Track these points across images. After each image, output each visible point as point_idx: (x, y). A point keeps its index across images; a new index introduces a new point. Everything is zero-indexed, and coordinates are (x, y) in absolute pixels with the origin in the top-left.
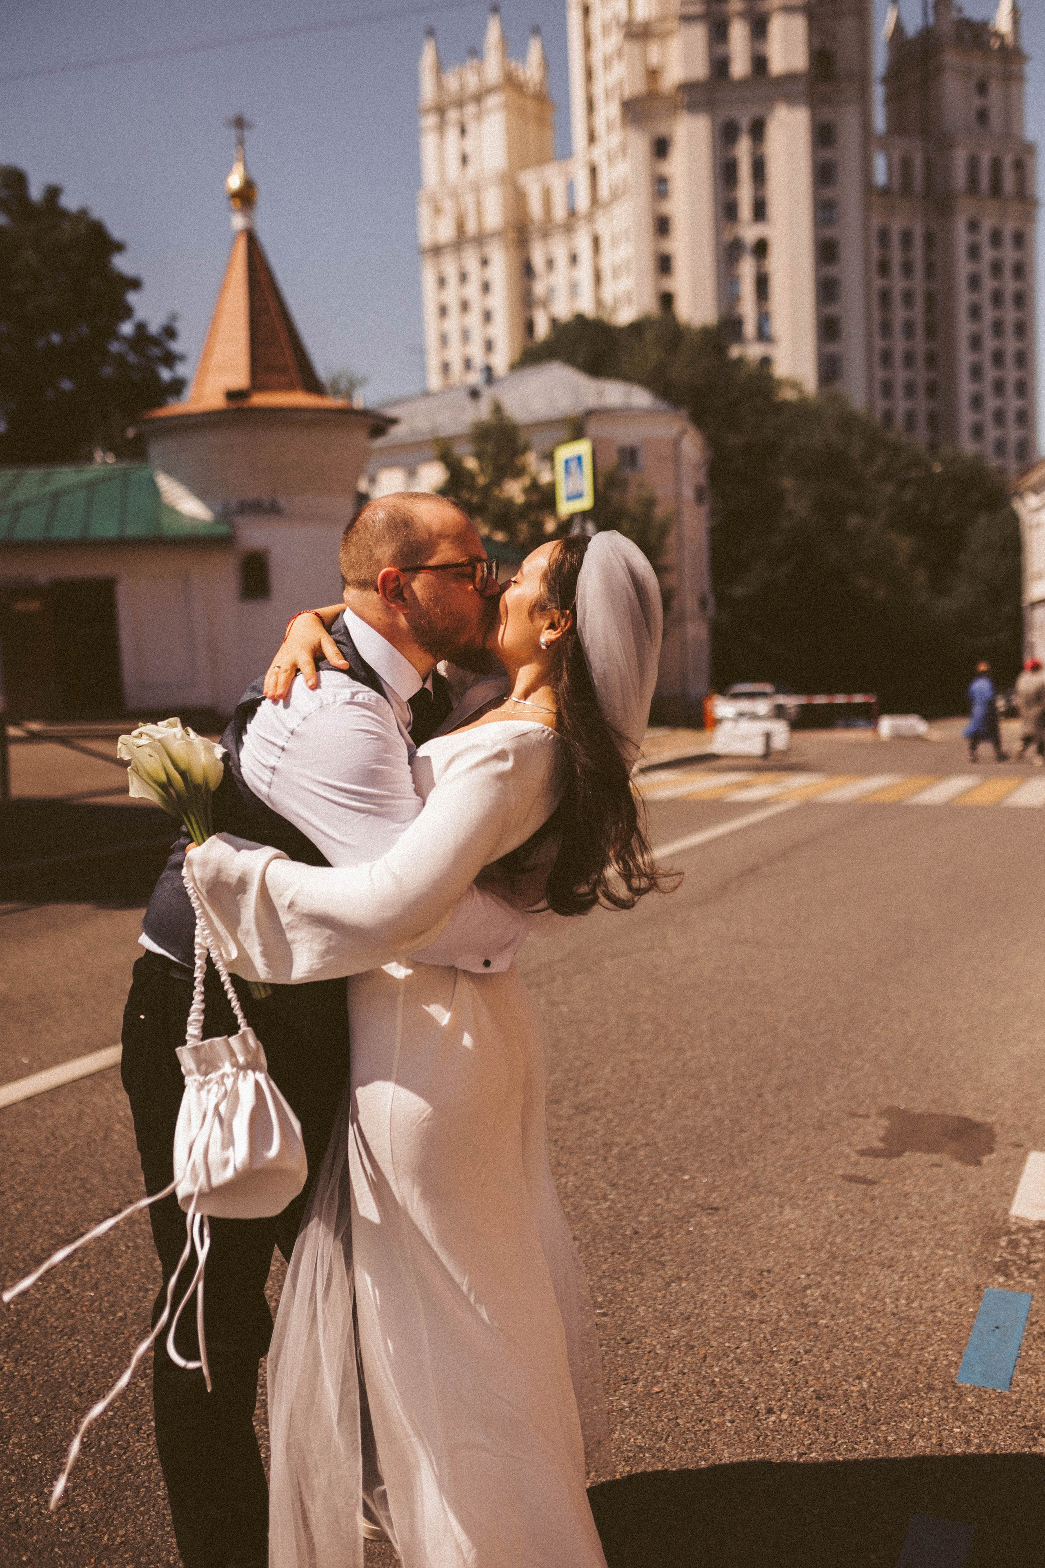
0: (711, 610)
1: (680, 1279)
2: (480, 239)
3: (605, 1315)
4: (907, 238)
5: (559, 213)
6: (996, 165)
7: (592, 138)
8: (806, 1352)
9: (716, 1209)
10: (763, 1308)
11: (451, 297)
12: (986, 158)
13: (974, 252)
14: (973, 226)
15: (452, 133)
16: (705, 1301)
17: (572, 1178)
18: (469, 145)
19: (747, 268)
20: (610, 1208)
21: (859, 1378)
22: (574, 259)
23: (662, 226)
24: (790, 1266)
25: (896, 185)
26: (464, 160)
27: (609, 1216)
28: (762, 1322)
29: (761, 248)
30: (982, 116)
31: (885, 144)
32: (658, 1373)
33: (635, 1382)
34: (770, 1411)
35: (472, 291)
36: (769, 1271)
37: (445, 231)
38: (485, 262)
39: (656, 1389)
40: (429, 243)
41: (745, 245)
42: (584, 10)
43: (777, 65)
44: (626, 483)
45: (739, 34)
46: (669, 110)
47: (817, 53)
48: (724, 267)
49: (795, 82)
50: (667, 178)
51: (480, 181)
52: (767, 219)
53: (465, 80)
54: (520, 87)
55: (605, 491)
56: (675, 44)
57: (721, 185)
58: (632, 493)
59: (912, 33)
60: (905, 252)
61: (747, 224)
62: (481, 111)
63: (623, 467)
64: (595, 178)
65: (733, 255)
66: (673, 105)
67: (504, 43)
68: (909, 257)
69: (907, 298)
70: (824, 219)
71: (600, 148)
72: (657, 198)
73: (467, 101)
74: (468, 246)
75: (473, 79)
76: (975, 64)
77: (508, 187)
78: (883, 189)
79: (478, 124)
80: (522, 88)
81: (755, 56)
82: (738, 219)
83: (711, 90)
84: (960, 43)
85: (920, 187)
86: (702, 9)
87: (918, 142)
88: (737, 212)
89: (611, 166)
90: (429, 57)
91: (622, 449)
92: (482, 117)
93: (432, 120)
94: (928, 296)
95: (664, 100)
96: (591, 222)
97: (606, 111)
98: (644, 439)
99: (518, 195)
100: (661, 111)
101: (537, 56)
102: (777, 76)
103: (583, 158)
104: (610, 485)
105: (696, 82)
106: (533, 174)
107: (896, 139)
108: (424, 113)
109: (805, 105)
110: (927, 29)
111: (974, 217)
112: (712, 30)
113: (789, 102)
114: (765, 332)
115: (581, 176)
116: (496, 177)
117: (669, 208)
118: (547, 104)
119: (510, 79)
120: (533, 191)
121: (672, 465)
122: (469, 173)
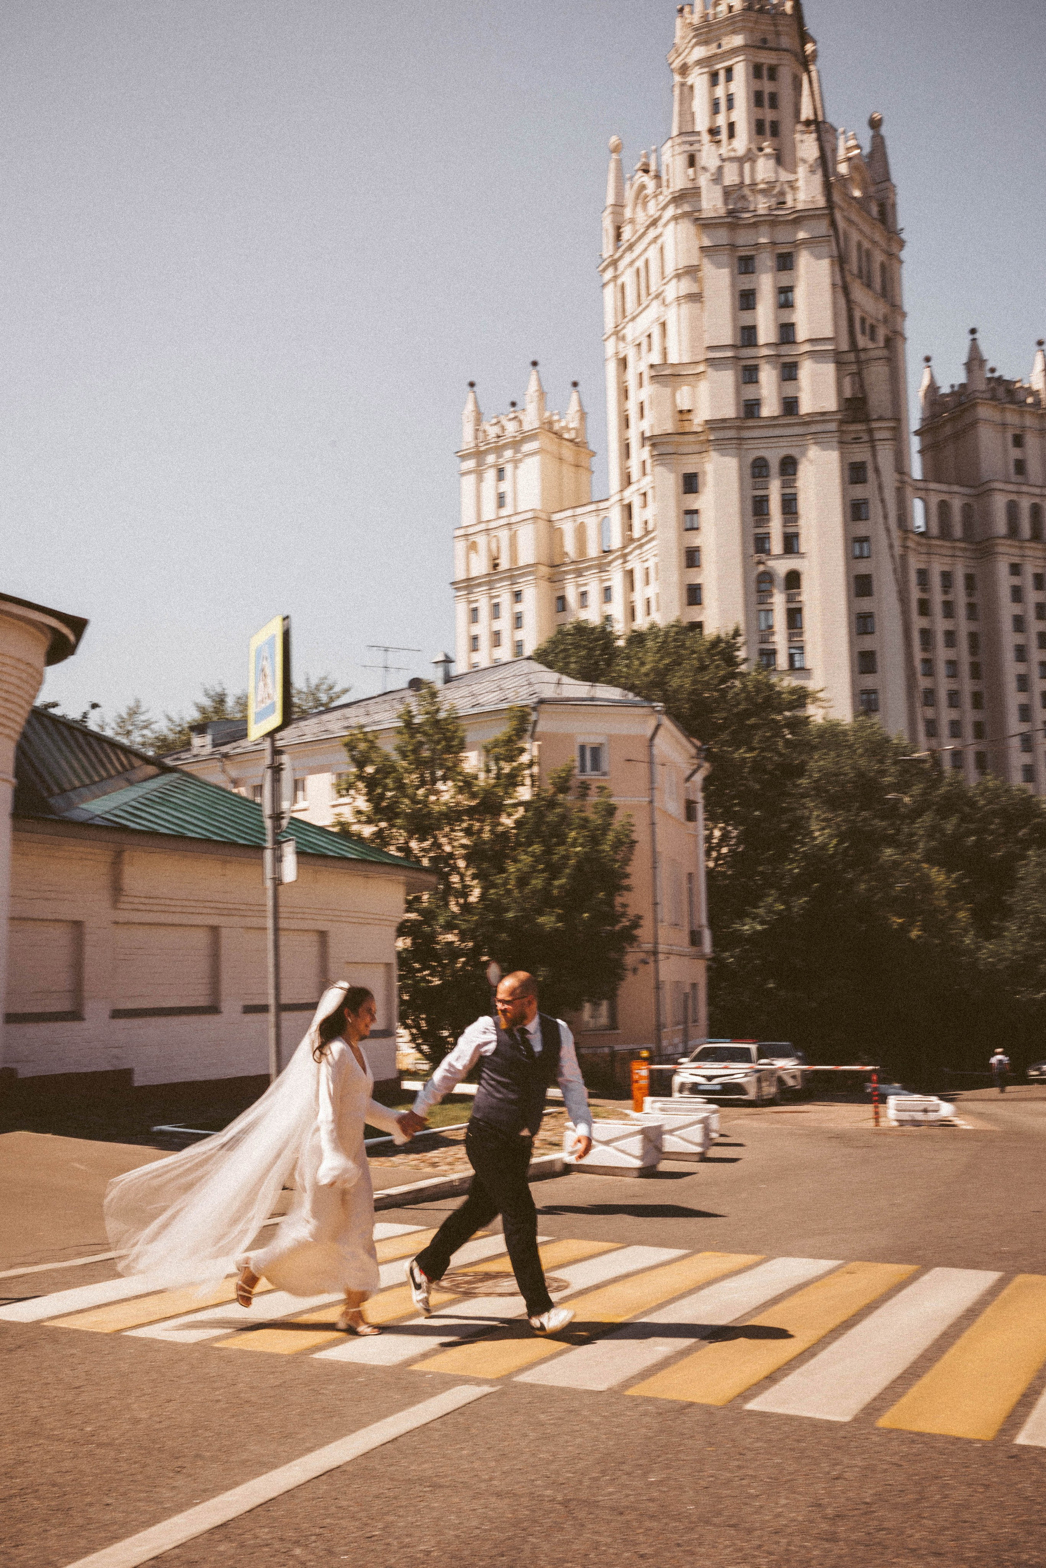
0: (707, 946)
2: (513, 575)
4: (947, 578)
5: (593, 551)
6: (1037, 511)
7: (627, 480)
11: (482, 629)
12: (1025, 504)
13: (1017, 594)
14: (1015, 570)
15: (490, 475)
18: (505, 486)
19: (779, 601)
22: (607, 593)
23: (692, 558)
25: (935, 530)
26: (501, 500)
29: (793, 580)
30: (1020, 467)
31: (922, 490)
35: (504, 624)
37: (480, 566)
38: (517, 596)
40: (463, 576)
41: (776, 577)
42: (623, 363)
43: (806, 406)
44: (585, 787)
45: (768, 376)
46: (697, 448)
47: (847, 400)
48: (754, 598)
49: (824, 421)
50: (696, 512)
51: (514, 519)
52: (798, 553)
53: (503, 429)
54: (556, 434)
55: (555, 794)
56: (703, 386)
57: (750, 519)
58: (593, 798)
59: (945, 390)
60: (946, 592)
61: (778, 557)
62: (519, 456)
63: (583, 770)
64: (630, 516)
65: (763, 586)
66: (702, 442)
67: (542, 394)
68: (949, 598)
69: (950, 638)
70: (857, 553)
71: (633, 488)
72: (687, 530)
73: (505, 447)
74: (501, 580)
75: (511, 428)
76: (1011, 418)
77: (542, 525)
78: (922, 534)
79: (516, 467)
80: (558, 435)
81: (785, 398)
82: (768, 552)
83: (739, 428)
84: (993, 398)
85: (958, 531)
86: (729, 354)
87: (956, 488)
88: (767, 546)
89: (645, 505)
90: (470, 406)
91: (582, 748)
92: (520, 460)
93: (471, 464)
94: (973, 637)
95: (691, 438)
96: (624, 556)
97: (640, 454)
98: (610, 737)
99: (553, 533)
100: (689, 449)
101: (574, 407)
102: (808, 414)
103: (617, 498)
104: (562, 786)
105: (724, 420)
106: (569, 513)
107: (933, 486)
108: (464, 458)
109: (835, 444)
110: (962, 386)
111: (1016, 560)
112: (740, 373)
113: (820, 440)
114: (797, 665)
115: (615, 516)
116: (529, 515)
117: (697, 540)
118: (583, 450)
119: (548, 426)
120: (568, 529)
121: (643, 768)
122: (504, 512)
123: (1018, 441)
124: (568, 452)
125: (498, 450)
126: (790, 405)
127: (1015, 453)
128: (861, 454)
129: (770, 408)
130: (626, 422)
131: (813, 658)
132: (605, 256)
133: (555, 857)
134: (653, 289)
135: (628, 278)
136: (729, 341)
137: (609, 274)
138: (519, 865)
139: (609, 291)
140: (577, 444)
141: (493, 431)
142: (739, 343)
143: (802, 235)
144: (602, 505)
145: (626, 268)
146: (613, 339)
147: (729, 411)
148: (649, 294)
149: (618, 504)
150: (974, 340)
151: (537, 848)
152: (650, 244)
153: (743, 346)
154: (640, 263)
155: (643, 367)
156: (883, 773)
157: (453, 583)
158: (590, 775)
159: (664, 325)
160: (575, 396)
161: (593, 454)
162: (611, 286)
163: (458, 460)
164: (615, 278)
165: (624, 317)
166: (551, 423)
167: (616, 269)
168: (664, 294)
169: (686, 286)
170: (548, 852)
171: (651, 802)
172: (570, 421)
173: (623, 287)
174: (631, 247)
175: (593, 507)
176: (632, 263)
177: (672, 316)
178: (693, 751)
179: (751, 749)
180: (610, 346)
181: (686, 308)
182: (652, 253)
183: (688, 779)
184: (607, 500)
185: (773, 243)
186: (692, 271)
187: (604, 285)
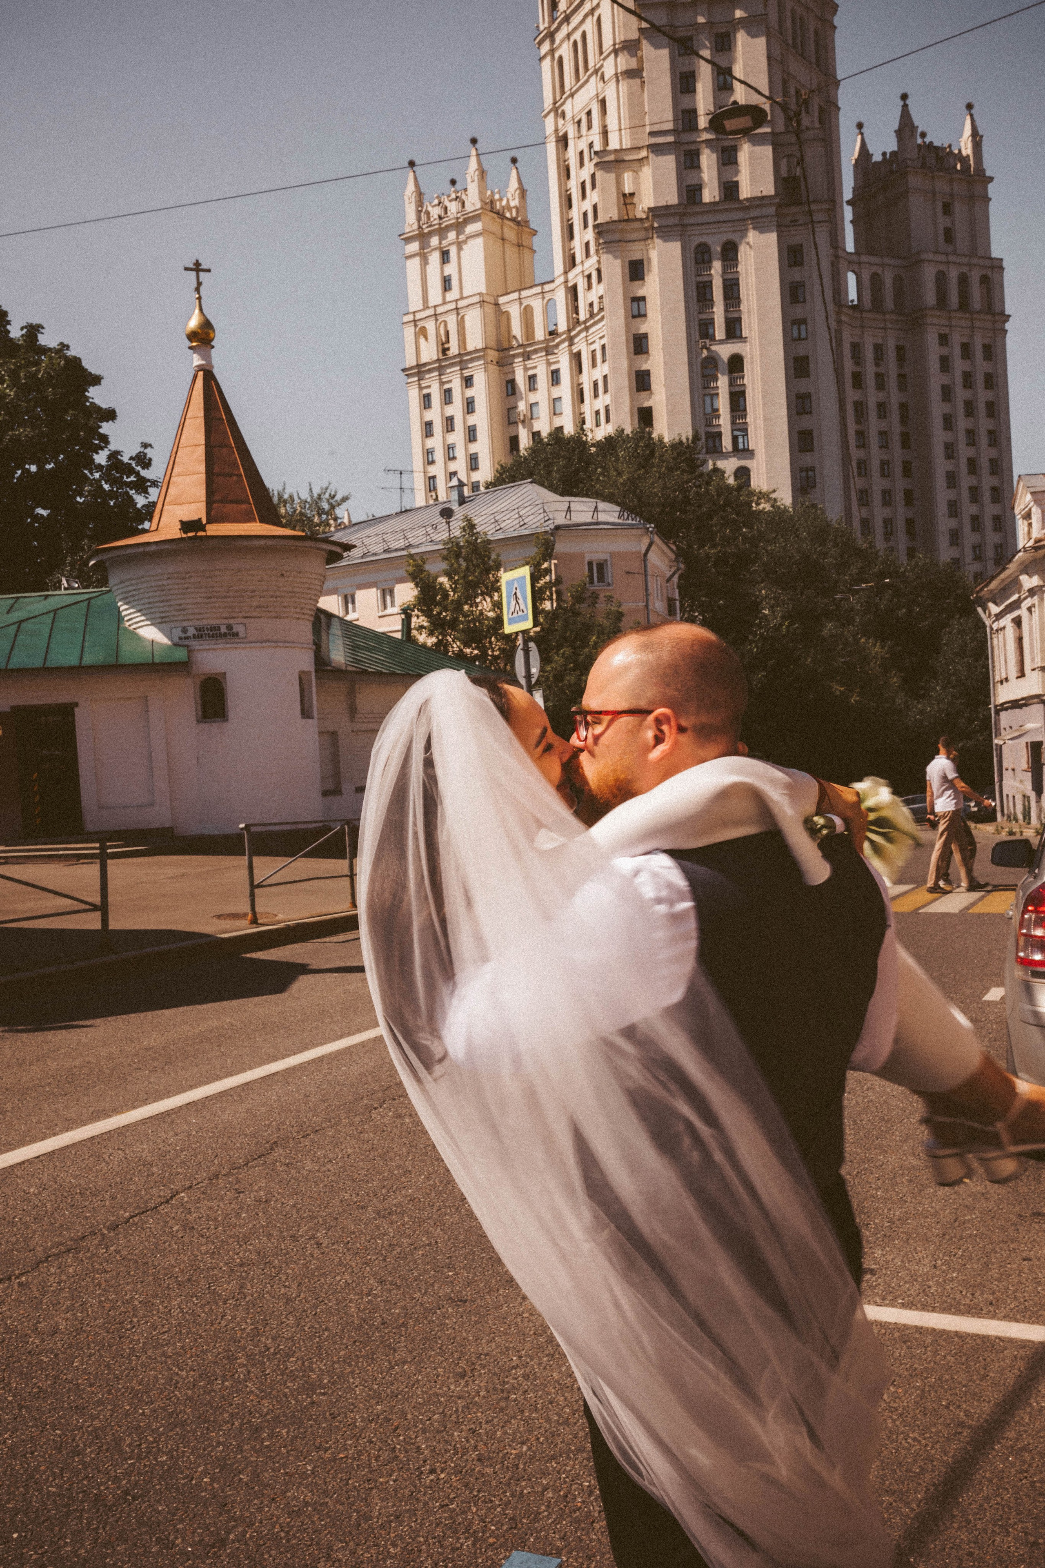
1: (405, 1362)
2: (463, 360)
3: (324, 1394)
4: (879, 351)
5: (540, 334)
6: (963, 280)
7: (571, 262)
8: (487, 1422)
9: (466, 1301)
10: (467, 1385)
11: (435, 415)
12: (953, 274)
13: (945, 364)
14: (944, 340)
15: (435, 258)
16: (418, 1380)
17: (347, 1276)
18: (451, 269)
19: (723, 383)
20: (370, 1302)
21: (523, 1443)
22: (555, 377)
23: (640, 345)
24: (508, 1349)
25: (867, 303)
26: (446, 284)
27: (364, 1310)
28: (459, 1398)
29: (736, 363)
30: (949, 235)
31: (854, 264)
32: (349, 1442)
33: (326, 1450)
34: (432, 1471)
35: (456, 409)
36: (486, 1355)
37: (429, 352)
39: (342, 1456)
40: (415, 363)
41: (720, 363)
42: (563, 141)
43: (745, 192)
44: (595, 596)
45: (708, 160)
46: (642, 234)
47: (784, 179)
48: (699, 381)
49: (764, 206)
50: (643, 299)
51: (461, 304)
52: (741, 337)
53: (446, 209)
54: (498, 213)
55: (573, 604)
56: (646, 172)
57: (694, 307)
58: (601, 606)
59: (877, 158)
60: (877, 365)
61: (721, 342)
62: (462, 237)
63: (591, 581)
64: (575, 298)
65: (707, 372)
66: (646, 229)
67: (482, 173)
68: (881, 370)
69: (882, 409)
70: (795, 335)
71: (578, 269)
72: (634, 317)
73: (448, 228)
74: (452, 365)
75: (453, 207)
76: (941, 186)
77: (490, 309)
78: (853, 307)
79: (460, 249)
80: (500, 215)
81: (724, 183)
82: (712, 338)
83: (683, 215)
84: (923, 166)
85: (889, 304)
86: (670, 139)
87: (887, 260)
88: (711, 331)
89: (590, 287)
90: (411, 187)
91: (590, 564)
92: (465, 242)
93: (414, 247)
94: (903, 406)
95: (637, 225)
96: (571, 340)
97: (585, 236)
98: (611, 554)
99: (501, 317)
100: (635, 236)
101: (514, 184)
102: (747, 199)
103: (562, 279)
104: (579, 598)
105: (667, 207)
106: (515, 295)
107: (864, 258)
108: (408, 240)
109: (774, 228)
110: (892, 153)
111: (945, 330)
112: (682, 158)
113: (758, 225)
114: (741, 446)
115: (560, 297)
116: (476, 299)
117: (644, 328)
118: (526, 229)
119: (490, 206)
120: (515, 312)
121: (641, 578)
122: (452, 295)
123: (947, 209)
124: (510, 234)
125: (442, 232)
126: (730, 189)
127: (943, 221)
128: (799, 237)
129: (710, 194)
130: (568, 202)
131: (756, 439)
132: (542, 28)
133: (581, 658)
134: (591, 64)
135: (565, 51)
136: (670, 126)
137: (546, 47)
138: (553, 665)
139: (546, 64)
140: (518, 223)
141: (435, 212)
142: (680, 128)
143: (739, 14)
144: (547, 287)
145: (562, 41)
146: (552, 115)
147: (672, 198)
148: (586, 69)
149: (563, 286)
150: (905, 106)
151: (567, 650)
152: (586, 16)
153: (684, 131)
154: (577, 36)
155: (583, 145)
156: (825, 555)
157: (403, 370)
158: (597, 586)
159: (603, 102)
160: (514, 173)
161: (534, 233)
162: (548, 59)
163: (403, 242)
164: (552, 51)
165: (563, 92)
166: (492, 202)
167: (553, 41)
168: (603, 70)
169: (624, 62)
170: (575, 654)
171: (647, 606)
172: (511, 198)
173: (561, 59)
174: (567, 19)
175: (538, 289)
176: (568, 36)
177: (610, 93)
178: (673, 556)
179: (714, 546)
180: (550, 123)
181: (624, 85)
182: (589, 26)
183: (668, 580)
184: (553, 281)
185: (710, 23)
186: (629, 47)
187: (541, 59)
